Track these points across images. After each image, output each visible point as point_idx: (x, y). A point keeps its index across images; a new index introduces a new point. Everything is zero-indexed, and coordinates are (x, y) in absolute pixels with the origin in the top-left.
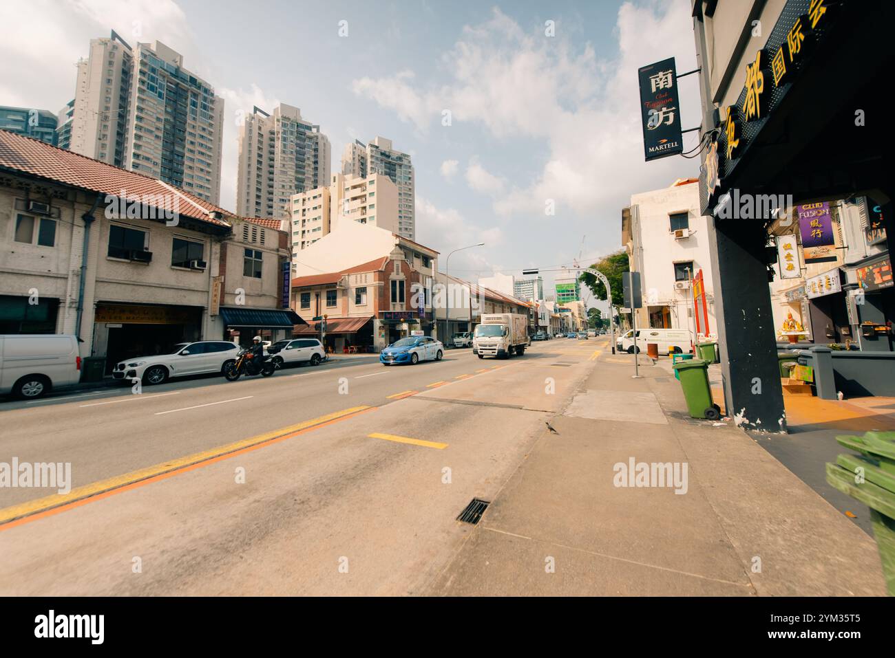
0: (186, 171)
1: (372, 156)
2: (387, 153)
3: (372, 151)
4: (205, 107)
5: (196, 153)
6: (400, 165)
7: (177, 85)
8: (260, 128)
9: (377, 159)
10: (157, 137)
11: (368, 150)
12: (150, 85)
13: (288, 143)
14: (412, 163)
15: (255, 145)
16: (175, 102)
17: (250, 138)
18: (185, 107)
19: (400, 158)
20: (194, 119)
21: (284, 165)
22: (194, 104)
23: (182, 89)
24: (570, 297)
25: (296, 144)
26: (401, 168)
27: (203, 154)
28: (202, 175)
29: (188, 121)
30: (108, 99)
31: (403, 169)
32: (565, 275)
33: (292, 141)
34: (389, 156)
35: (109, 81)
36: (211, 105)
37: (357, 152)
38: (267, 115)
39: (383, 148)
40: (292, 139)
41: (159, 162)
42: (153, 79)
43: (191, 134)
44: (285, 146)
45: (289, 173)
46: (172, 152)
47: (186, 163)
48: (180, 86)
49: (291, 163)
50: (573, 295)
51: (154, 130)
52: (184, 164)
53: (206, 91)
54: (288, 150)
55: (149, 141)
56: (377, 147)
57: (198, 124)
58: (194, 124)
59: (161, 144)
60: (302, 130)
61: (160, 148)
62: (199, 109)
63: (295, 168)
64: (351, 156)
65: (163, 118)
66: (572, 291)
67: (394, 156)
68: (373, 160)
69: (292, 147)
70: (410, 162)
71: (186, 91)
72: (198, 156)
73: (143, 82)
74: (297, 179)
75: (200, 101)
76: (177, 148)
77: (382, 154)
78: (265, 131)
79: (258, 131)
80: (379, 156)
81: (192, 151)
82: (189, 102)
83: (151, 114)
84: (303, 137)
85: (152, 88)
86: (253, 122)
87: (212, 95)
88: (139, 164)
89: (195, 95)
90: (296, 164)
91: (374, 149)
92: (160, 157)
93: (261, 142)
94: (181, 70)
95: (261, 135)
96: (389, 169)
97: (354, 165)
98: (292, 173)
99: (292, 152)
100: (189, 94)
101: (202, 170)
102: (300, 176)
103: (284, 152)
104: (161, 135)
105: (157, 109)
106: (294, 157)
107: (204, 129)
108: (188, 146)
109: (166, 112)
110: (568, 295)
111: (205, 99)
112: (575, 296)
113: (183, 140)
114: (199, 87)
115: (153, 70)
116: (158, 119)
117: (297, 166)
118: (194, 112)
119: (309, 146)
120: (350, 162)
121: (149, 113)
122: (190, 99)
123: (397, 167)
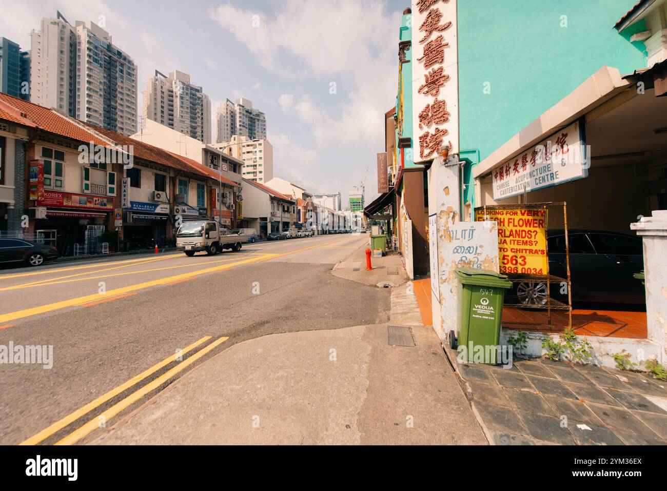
0: (118, 119)
1: (240, 113)
2: (250, 111)
3: (240, 109)
4: (129, 74)
5: (125, 106)
6: (258, 120)
7: (110, 57)
8: (162, 87)
9: (243, 115)
10: (100, 95)
11: (237, 108)
12: (94, 58)
13: (184, 101)
14: (266, 119)
15: (159, 99)
16: (109, 69)
17: (156, 94)
18: (115, 73)
19: (258, 115)
20: (122, 82)
21: (182, 116)
22: (122, 71)
23: (114, 61)
24: (358, 206)
25: (190, 102)
26: (258, 122)
27: (129, 107)
28: (129, 122)
29: (118, 84)
30: (63, 66)
31: (260, 123)
32: (356, 192)
33: (187, 100)
34: (251, 113)
35: (62, 52)
36: (132, 73)
37: (229, 108)
38: (165, 77)
39: (247, 108)
40: (187, 99)
41: (102, 113)
42: (96, 54)
43: (120, 93)
44: (182, 102)
45: (186, 122)
46: (109, 106)
47: (118, 113)
48: (112, 58)
49: (187, 115)
50: (360, 205)
51: (98, 91)
52: (117, 114)
53: (130, 62)
54: (185, 106)
55: (96, 98)
56: (243, 107)
57: (125, 86)
58: (121, 85)
59: (103, 100)
60: (193, 92)
61: (102, 103)
62: (125, 75)
63: (189, 118)
64: (225, 111)
65: (102, 81)
66: (359, 203)
67: (254, 113)
68: (241, 116)
69: (187, 104)
70: (264, 118)
71: (116, 61)
72: (126, 109)
73: (89, 56)
74: (191, 126)
75: (125, 69)
76: (112, 103)
77: (247, 112)
78: (165, 89)
79: (160, 89)
80: (245, 113)
81: (122, 105)
82: (118, 69)
83: (97, 79)
84: (195, 97)
85: (96, 61)
86: (157, 82)
87: (133, 64)
88: (90, 115)
89: (122, 65)
90: (191, 116)
91: (242, 108)
92: (102, 109)
93: (162, 97)
94: (112, 46)
95: (163, 93)
96: (251, 122)
97: (227, 117)
98: (188, 122)
99: (188, 108)
100: (118, 64)
101: (129, 119)
102: (193, 124)
103: (182, 107)
104: (102, 94)
105: (100, 75)
106: (189, 111)
107: (129, 90)
108: (119, 101)
109: (104, 77)
110: (357, 205)
111: (129, 68)
112: (361, 206)
113: (115, 97)
114: (125, 59)
115: (96, 48)
116: (101, 83)
117: (191, 117)
118: (122, 77)
119: (198, 104)
120: (224, 114)
121: (95, 78)
122: (119, 68)
123: (256, 121)
